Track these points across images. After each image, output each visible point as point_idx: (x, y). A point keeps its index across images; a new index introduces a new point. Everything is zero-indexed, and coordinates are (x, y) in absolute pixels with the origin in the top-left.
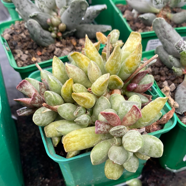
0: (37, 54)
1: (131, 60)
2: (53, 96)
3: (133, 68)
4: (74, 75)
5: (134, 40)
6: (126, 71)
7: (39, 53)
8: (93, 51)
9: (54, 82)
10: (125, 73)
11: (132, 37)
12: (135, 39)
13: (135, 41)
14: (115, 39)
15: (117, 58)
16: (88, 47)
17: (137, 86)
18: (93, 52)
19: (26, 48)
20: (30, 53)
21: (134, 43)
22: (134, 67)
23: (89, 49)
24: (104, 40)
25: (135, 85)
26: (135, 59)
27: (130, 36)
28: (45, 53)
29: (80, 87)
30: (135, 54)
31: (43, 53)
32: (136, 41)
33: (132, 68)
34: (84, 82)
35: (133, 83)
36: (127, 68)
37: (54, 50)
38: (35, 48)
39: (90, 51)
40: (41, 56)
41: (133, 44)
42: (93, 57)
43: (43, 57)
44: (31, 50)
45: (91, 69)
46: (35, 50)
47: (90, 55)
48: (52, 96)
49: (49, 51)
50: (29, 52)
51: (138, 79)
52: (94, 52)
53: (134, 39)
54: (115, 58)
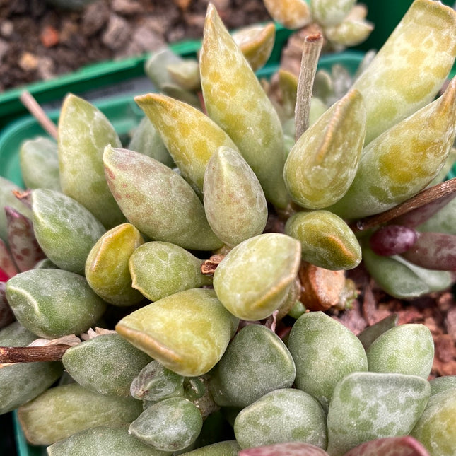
0: (40, 42)
1: (407, 152)
2: (37, 309)
3: (414, 184)
4: (141, 210)
5: (426, 40)
6: (377, 191)
7: (49, 36)
8: (238, 85)
9: (55, 230)
10: (373, 198)
11: (419, 22)
12: (431, 35)
13: (430, 44)
14: (338, 8)
15: (344, 155)
16: (212, 68)
17: (415, 239)
18: (233, 93)
19: (6, 12)
20: (21, 33)
21: (424, 56)
22: (416, 181)
23: (219, 78)
24: (293, 12)
25: (407, 237)
26: (428, 155)
27: (408, 14)
28: (73, 37)
29: (166, 264)
30: (430, 132)
31: (64, 37)
32: (436, 44)
33: (408, 185)
34: (185, 236)
35: (401, 229)
36: (385, 183)
37: (105, 25)
38: (37, 11)
39: (222, 88)
40: (56, 46)
41: (417, 58)
42: (235, 113)
43: (61, 53)
44: (24, 22)
45: (216, 192)
46: (38, 19)
47: (222, 106)
48: (33, 312)
49: (87, 30)
50: (16, 30)
51: (425, 214)
52: (239, 91)
53: (424, 36)
54: (336, 157)
